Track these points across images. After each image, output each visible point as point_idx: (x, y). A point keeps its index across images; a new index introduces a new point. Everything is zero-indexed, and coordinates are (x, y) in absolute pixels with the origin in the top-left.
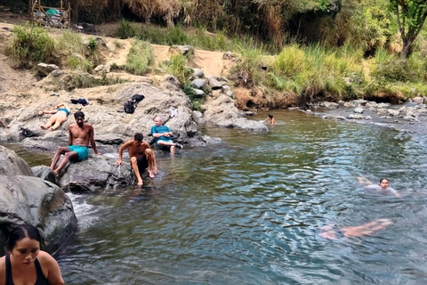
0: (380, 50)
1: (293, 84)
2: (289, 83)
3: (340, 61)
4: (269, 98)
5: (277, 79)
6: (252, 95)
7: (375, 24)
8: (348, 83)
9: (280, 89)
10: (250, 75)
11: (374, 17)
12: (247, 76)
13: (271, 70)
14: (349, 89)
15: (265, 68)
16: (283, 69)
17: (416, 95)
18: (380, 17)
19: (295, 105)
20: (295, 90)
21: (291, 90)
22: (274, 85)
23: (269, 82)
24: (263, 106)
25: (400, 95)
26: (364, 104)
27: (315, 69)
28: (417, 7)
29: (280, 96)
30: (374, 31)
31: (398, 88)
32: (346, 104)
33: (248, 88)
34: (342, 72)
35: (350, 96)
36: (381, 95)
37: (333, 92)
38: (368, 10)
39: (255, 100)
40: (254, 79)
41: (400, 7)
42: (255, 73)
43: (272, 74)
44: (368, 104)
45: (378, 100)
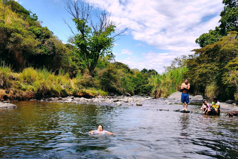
0: (78, 74)
1: (32, 87)
2: (29, 87)
3: (58, 78)
4: (17, 94)
5: (22, 84)
6: (6, 93)
7: (74, 63)
8: (63, 88)
9: (24, 90)
10: (5, 82)
11: (73, 61)
12: (3, 82)
13: (18, 79)
14: (64, 91)
15: (14, 79)
16: (25, 79)
17: (99, 95)
18: (77, 61)
19: (34, 98)
20: (33, 90)
21: (31, 90)
22: (20, 88)
23: (17, 86)
24: (14, 99)
25: (91, 94)
26: (73, 98)
27: (44, 80)
28: (94, 54)
29: (24, 93)
30: (74, 67)
31: (89, 91)
32: (63, 99)
33: (4, 89)
34: (59, 82)
35: (64, 95)
36: (81, 95)
37: (55, 92)
38: (70, 57)
39: (9, 95)
40: (7, 83)
41: (85, 54)
42: (8, 80)
43: (19, 82)
44: (75, 98)
45: (80, 97)
